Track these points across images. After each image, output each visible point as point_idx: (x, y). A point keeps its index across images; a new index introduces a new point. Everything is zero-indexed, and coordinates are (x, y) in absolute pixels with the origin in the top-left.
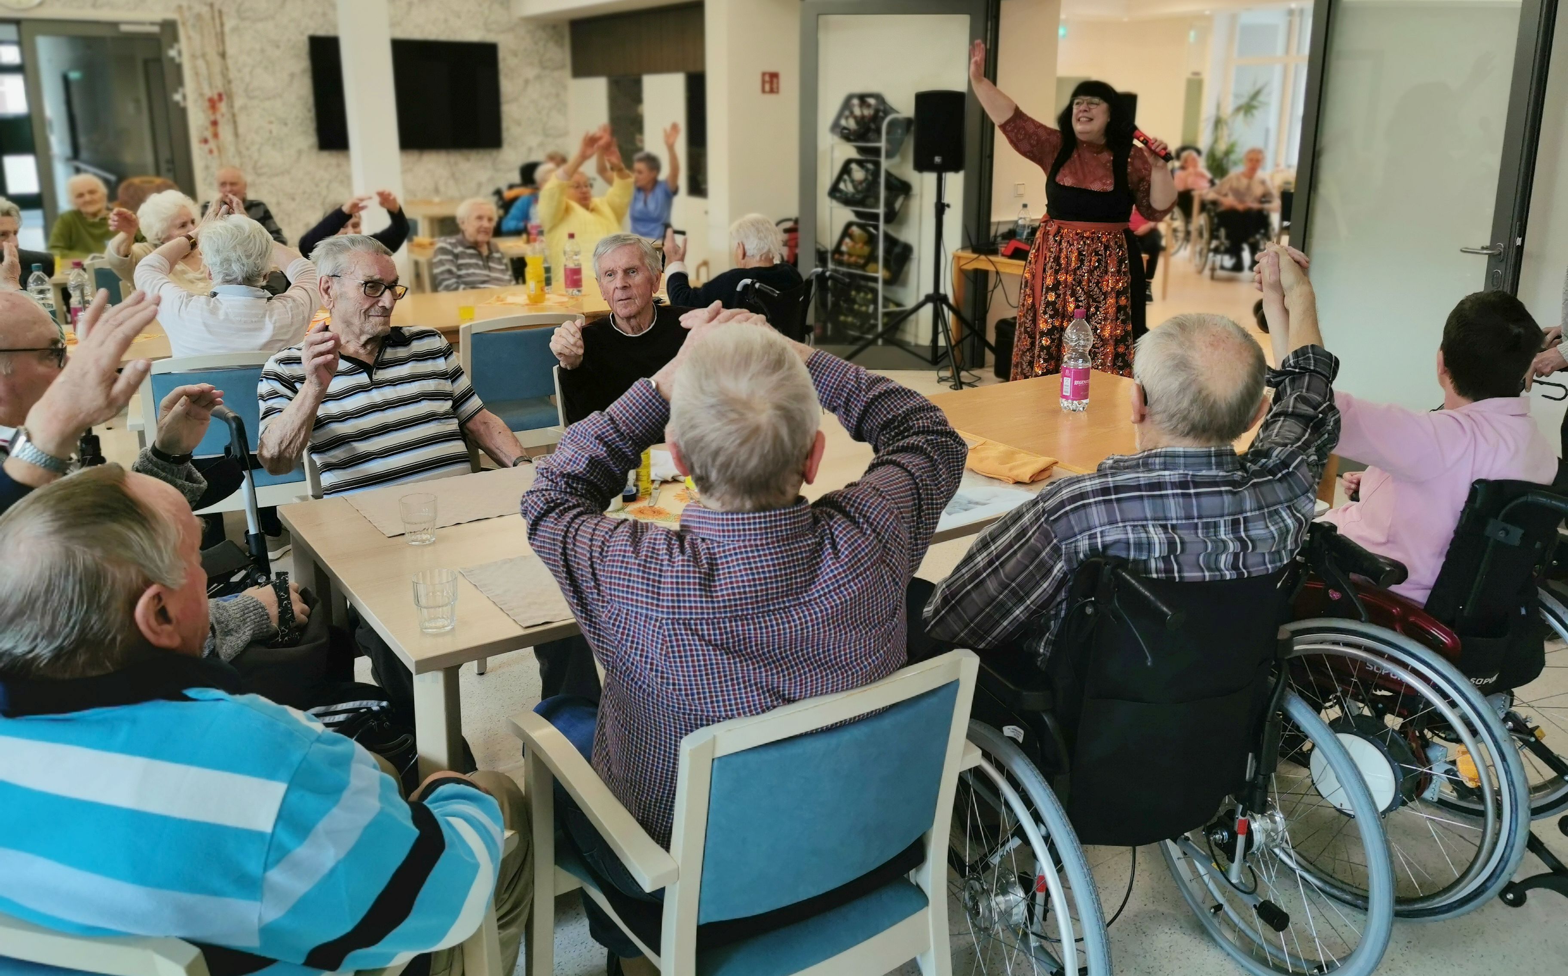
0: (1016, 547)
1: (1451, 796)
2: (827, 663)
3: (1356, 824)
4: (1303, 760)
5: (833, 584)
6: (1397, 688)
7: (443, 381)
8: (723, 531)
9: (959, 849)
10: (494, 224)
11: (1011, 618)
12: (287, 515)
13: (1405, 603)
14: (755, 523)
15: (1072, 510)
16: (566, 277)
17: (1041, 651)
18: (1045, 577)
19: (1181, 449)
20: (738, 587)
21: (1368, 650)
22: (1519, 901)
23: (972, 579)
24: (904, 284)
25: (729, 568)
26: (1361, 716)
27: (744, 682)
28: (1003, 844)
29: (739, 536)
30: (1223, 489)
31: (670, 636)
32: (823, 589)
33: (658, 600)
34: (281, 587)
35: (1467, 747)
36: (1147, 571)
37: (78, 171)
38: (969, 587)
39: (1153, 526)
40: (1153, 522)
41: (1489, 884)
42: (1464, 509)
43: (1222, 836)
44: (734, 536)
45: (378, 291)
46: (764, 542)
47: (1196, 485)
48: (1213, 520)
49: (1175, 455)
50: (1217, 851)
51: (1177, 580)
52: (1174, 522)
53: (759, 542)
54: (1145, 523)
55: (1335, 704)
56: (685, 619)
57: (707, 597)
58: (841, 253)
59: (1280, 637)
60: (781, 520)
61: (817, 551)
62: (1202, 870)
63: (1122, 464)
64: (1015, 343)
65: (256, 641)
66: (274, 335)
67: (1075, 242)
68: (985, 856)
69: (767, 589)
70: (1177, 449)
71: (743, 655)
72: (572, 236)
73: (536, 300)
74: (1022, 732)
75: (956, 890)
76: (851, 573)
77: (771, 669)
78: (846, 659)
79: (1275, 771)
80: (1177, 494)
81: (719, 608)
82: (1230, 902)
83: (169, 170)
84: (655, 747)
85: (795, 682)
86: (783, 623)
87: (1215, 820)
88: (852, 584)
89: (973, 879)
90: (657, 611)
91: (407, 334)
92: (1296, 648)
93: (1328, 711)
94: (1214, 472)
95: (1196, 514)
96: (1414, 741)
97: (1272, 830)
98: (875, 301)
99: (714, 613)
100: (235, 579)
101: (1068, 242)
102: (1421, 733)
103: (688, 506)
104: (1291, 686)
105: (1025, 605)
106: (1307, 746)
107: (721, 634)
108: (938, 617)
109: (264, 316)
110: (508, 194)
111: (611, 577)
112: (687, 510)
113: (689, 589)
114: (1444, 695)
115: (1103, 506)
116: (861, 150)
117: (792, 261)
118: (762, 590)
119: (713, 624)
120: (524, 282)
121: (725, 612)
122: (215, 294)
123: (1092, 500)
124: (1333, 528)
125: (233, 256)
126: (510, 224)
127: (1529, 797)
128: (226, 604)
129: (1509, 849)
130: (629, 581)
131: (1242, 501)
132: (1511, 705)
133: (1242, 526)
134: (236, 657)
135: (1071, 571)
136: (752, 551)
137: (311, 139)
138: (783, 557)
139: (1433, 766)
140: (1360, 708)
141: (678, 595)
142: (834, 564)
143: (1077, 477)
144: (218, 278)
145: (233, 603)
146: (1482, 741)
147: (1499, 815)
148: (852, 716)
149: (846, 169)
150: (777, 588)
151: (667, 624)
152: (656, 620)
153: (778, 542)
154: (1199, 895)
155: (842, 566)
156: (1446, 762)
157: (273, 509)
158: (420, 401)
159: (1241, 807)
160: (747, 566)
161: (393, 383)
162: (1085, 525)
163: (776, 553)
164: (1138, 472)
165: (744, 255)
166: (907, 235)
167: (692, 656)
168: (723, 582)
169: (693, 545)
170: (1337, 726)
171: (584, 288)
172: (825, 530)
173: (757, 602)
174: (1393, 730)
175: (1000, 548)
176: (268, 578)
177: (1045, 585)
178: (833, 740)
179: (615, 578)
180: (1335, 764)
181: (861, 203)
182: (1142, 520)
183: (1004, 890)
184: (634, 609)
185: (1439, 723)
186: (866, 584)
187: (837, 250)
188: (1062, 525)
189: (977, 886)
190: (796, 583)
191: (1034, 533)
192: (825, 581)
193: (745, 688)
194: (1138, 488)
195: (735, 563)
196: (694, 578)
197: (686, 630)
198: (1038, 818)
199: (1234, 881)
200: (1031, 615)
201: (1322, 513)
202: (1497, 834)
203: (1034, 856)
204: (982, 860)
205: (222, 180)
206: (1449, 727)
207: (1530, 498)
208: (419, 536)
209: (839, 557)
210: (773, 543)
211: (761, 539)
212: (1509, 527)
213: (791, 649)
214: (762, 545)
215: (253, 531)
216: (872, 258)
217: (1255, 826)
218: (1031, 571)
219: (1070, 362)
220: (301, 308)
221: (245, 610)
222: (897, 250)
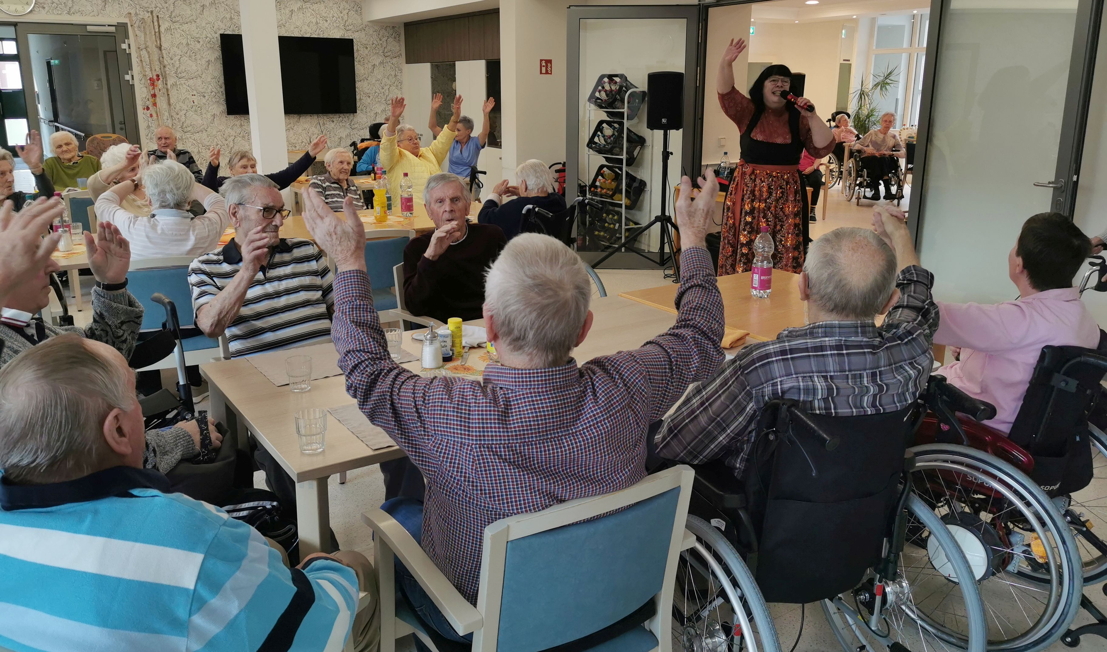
0: (720, 392)
1: (1027, 569)
2: (587, 477)
3: (960, 589)
4: (923, 544)
5: (592, 420)
6: (989, 493)
7: (315, 277)
8: (515, 382)
9: (679, 605)
10: (351, 166)
11: (716, 443)
12: (206, 370)
13: (995, 433)
14: (538, 377)
15: (760, 366)
16: (402, 204)
17: (738, 465)
18: (740, 413)
19: (837, 322)
20: (526, 422)
21: (968, 466)
22: (1075, 643)
23: (689, 415)
24: (640, 209)
25: (519, 408)
26: (963, 513)
27: (530, 489)
28: (710, 603)
29: (527, 385)
30: (866, 350)
31: (478, 456)
32: (585, 424)
33: (469, 431)
34: (202, 421)
35: (1038, 534)
36: (812, 408)
37: (57, 129)
38: (687, 421)
39: (817, 376)
40: (818, 374)
41: (1053, 631)
42: (1037, 366)
43: (865, 596)
44: (523, 386)
45: (271, 214)
46: (544, 390)
47: (848, 348)
48: (859, 372)
49: (832, 327)
50: (861, 607)
51: (834, 415)
52: (832, 374)
53: (540, 390)
54: (811, 374)
55: (945, 504)
56: (488, 444)
57: (503, 428)
58: (596, 187)
59: (907, 456)
60: (556, 375)
61: (582, 397)
62: (850, 621)
63: (794, 333)
64: (721, 250)
65: (184, 460)
66: (195, 244)
67: (766, 180)
68: (698, 610)
69: (546, 423)
70: (834, 322)
71: (529, 470)
72: (406, 175)
73: (380, 220)
74: (725, 523)
75: (677, 635)
76: (606, 414)
77: (549, 480)
78: (601, 475)
79: (902, 550)
80: (834, 354)
81: (512, 436)
82: (871, 644)
83: (121, 129)
84: (466, 534)
85: (566, 490)
86: (557, 449)
87: (859, 585)
88: (606, 421)
89: (690, 627)
90: (469, 439)
91: (290, 244)
92: (918, 464)
93: (940, 509)
94: (859, 339)
95: (847, 368)
96: (1001, 530)
97: (901, 592)
98: (620, 221)
99: (509, 440)
100: (170, 416)
101: (761, 179)
102: (1006, 524)
103: (488, 365)
104: (914, 491)
105: (727, 433)
106: (925, 534)
107: (513, 454)
108: (665, 442)
109: (189, 230)
110: (361, 146)
111: (434, 418)
112: (488, 368)
113: (491, 423)
114: (1022, 498)
115: (782, 363)
116: (609, 114)
117: (561, 192)
118: (542, 424)
119: (508, 447)
120: (372, 208)
121: (517, 439)
122: (153, 216)
123: (774, 359)
124: (944, 379)
125: (168, 188)
126: (362, 167)
127: (1082, 570)
128: (162, 433)
129: (1067, 606)
130: (447, 419)
131: (878, 360)
132: (1069, 505)
133: (878, 377)
134: (170, 471)
135: (759, 409)
136: (536, 396)
137: (223, 107)
138: (557, 401)
139: (1015, 548)
140: (962, 507)
141: (483, 428)
142: (594, 406)
143: (763, 343)
144: (156, 205)
145: (168, 432)
146: (1049, 530)
147: (1061, 583)
148: (605, 511)
149: (599, 128)
150: (553, 422)
151: (476, 448)
152: (468, 446)
153: (554, 390)
154: (849, 639)
155: (599, 408)
156: (1023, 545)
157: (197, 367)
158: (299, 292)
159: (878, 576)
160: (532, 407)
161: (280, 279)
162: (769, 376)
163: (553, 398)
164: (806, 339)
165: (526, 189)
166: (642, 174)
167: (494, 469)
168: (515, 418)
169: (494, 391)
170: (946, 520)
171: (415, 212)
172: (588, 382)
173: (539, 432)
174: (986, 522)
175: (710, 393)
176: (193, 415)
177: (740, 420)
178: (592, 528)
179: (437, 418)
180: (945, 545)
181: (610, 151)
182: (809, 373)
183: (712, 635)
184: (453, 439)
185: (1019, 518)
186: (616, 422)
187: (593, 185)
188: (753, 377)
189: (692, 631)
190: (567, 419)
191: (733, 383)
192: (587, 419)
193: (531, 493)
194: (807, 350)
195: (524, 405)
196: (494, 415)
197: (489, 451)
198: (735, 584)
199: (873, 628)
200: (731, 440)
201: (937, 369)
202: (1060, 596)
203: (733, 610)
204: (695, 613)
205: (159, 136)
206: (1026, 521)
207: (1083, 359)
208: (299, 386)
209: (598, 402)
210: (550, 390)
211: (542, 388)
212: (1069, 379)
213: (562, 467)
214: (543, 392)
215: (182, 383)
216: (618, 190)
217: (888, 589)
218: (731, 409)
219: (758, 263)
220: (215, 226)
221: (177, 437)
222: (636, 185)
